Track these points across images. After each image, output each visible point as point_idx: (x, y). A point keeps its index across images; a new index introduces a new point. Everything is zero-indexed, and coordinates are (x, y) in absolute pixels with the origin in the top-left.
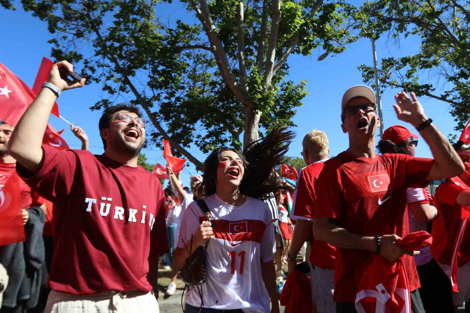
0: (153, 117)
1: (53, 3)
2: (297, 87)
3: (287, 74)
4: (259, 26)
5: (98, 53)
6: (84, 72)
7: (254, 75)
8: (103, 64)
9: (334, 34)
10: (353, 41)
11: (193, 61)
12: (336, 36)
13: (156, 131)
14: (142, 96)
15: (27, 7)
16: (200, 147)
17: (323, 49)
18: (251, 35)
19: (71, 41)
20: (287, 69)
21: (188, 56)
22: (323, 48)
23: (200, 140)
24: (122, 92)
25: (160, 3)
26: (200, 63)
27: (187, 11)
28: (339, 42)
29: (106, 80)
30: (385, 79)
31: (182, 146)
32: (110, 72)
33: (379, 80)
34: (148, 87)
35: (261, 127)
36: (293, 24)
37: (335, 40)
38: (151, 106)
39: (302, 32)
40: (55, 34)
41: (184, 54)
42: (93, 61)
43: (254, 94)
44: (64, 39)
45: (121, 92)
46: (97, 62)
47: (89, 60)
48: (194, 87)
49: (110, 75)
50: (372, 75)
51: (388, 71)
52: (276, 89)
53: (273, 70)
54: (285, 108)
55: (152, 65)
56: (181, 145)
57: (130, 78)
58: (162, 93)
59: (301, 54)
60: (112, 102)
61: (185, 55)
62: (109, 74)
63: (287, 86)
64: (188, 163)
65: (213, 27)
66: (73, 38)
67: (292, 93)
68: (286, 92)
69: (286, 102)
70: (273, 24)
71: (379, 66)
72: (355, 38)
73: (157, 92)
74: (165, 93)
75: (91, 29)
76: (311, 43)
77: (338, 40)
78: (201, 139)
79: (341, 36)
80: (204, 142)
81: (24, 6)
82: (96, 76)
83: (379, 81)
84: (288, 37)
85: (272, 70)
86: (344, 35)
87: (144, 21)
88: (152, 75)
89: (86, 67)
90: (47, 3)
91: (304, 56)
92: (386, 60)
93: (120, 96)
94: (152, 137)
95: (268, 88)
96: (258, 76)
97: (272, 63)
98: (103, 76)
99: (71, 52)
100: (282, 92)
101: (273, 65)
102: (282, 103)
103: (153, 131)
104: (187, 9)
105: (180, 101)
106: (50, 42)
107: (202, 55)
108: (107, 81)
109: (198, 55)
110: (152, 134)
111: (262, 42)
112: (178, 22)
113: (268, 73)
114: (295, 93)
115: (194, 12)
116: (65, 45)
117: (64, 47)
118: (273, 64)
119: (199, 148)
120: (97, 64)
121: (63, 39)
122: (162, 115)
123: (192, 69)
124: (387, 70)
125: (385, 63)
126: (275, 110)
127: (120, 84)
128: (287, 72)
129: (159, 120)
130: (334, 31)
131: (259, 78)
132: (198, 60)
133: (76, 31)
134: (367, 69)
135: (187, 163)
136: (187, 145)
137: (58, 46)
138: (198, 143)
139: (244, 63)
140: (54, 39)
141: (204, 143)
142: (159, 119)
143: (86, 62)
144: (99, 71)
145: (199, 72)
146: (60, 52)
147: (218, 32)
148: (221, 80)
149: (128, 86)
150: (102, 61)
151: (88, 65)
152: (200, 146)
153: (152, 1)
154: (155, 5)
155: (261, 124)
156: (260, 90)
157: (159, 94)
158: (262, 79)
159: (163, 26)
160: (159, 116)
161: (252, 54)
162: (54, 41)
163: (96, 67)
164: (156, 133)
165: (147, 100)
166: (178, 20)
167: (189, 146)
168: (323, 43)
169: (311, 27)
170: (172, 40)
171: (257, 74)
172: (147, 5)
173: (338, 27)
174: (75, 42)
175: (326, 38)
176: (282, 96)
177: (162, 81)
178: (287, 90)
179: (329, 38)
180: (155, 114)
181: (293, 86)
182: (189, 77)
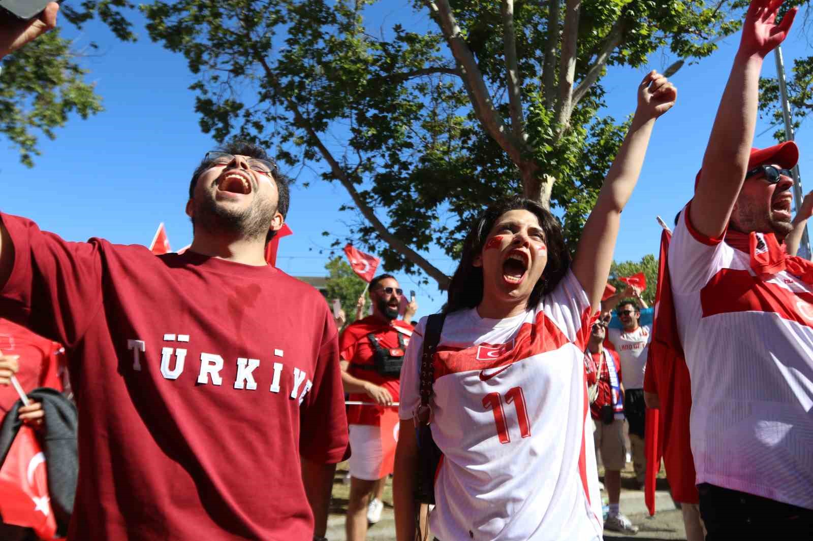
0: (361, 200)
1: (195, 24)
2: (622, 127)
3: (603, 105)
4: (544, 20)
5: (264, 98)
6: (245, 130)
7: (535, 109)
8: (274, 115)
9: (692, 21)
10: (732, 31)
11: (431, 97)
12: (695, 24)
13: (368, 224)
14: (343, 165)
15: (155, 34)
16: (446, 249)
17: (672, 51)
18: (530, 39)
19: (225, 83)
20: (600, 96)
21: (422, 89)
22: (670, 50)
23: (444, 235)
24: (309, 161)
25: (371, 4)
26: (443, 100)
27: (415, 10)
28: (703, 35)
29: (281, 142)
30: (802, 99)
31: (415, 249)
32: (287, 129)
33: (790, 102)
34: (351, 148)
35: (557, 207)
36: (607, 6)
37: (695, 31)
38: (359, 181)
39: (627, 22)
40: (200, 74)
41: (415, 87)
42: (259, 110)
43: (538, 144)
44: (214, 81)
45: (307, 161)
46: (265, 113)
47: (251, 111)
48: (434, 143)
49: (287, 134)
50: (774, 94)
51: (808, 83)
52: (580, 134)
53: (573, 99)
54: (601, 169)
55: (356, 109)
56: (413, 247)
57: (319, 135)
58: (374, 156)
59: (626, 64)
60: (293, 179)
61: (417, 88)
62: (285, 131)
63: (603, 126)
64: (427, 278)
65: (457, 29)
66: (229, 77)
67: (612, 139)
68: (602, 139)
69: (602, 157)
70: (569, 11)
71: (789, 75)
72: (737, 24)
73: (365, 155)
74: (380, 155)
75: (254, 58)
76: (646, 42)
77: (700, 31)
78: (448, 234)
79: (707, 22)
80: (451, 238)
81: (150, 34)
82: (265, 137)
83: (788, 104)
84: (600, 35)
85: (570, 98)
86: (713, 19)
87: (346, 39)
88: (356, 126)
89: (248, 121)
90: (186, 23)
91: (632, 67)
92: (802, 63)
93: (305, 167)
94: (360, 235)
95: (565, 132)
96: (544, 111)
97: (569, 85)
98: (275, 135)
99: (227, 101)
100: (594, 140)
101: (571, 90)
102: (593, 159)
103: (363, 224)
104: (414, 7)
105: (408, 169)
106: (193, 88)
107: (447, 86)
108: (284, 143)
109: (438, 86)
110: (361, 230)
111: (551, 49)
112: (398, 28)
113: (563, 105)
114: (618, 139)
115: (426, 10)
116: (217, 91)
117: (215, 94)
118: (572, 86)
119: (444, 251)
120: (266, 116)
121: (212, 81)
122: (376, 197)
123: (430, 113)
124: (807, 81)
125: (801, 68)
126: (582, 174)
127: (304, 147)
128: (602, 102)
129: (371, 205)
130: (692, 14)
131: (546, 114)
132: (439, 95)
133: (232, 65)
134: (764, 82)
135: (424, 278)
136: (424, 246)
137: (205, 92)
138: (442, 241)
139: (517, 90)
140: (199, 82)
141: (452, 241)
142: (370, 202)
143: (248, 114)
144: (270, 127)
145: (442, 117)
146: (209, 102)
147: (465, 38)
148: (478, 126)
149: (316, 149)
150: (272, 111)
151: (251, 118)
152: (446, 246)
153: (357, 2)
154: (362, 9)
155: (556, 201)
156: (549, 138)
157: (369, 159)
158: (552, 117)
159: (373, 39)
160: (372, 197)
161: (533, 74)
162: (199, 86)
163: (264, 122)
164: (368, 227)
165: (350, 171)
166: (396, 25)
167: (427, 249)
168: (670, 41)
169: (644, 10)
170: (386, 63)
171: (541, 107)
172: (349, 11)
173: (699, 5)
174: (232, 83)
175: (675, 29)
176: (592, 146)
177: (373, 135)
178: (603, 135)
179: (683, 29)
180: (365, 194)
181: (614, 126)
182: (424, 126)
